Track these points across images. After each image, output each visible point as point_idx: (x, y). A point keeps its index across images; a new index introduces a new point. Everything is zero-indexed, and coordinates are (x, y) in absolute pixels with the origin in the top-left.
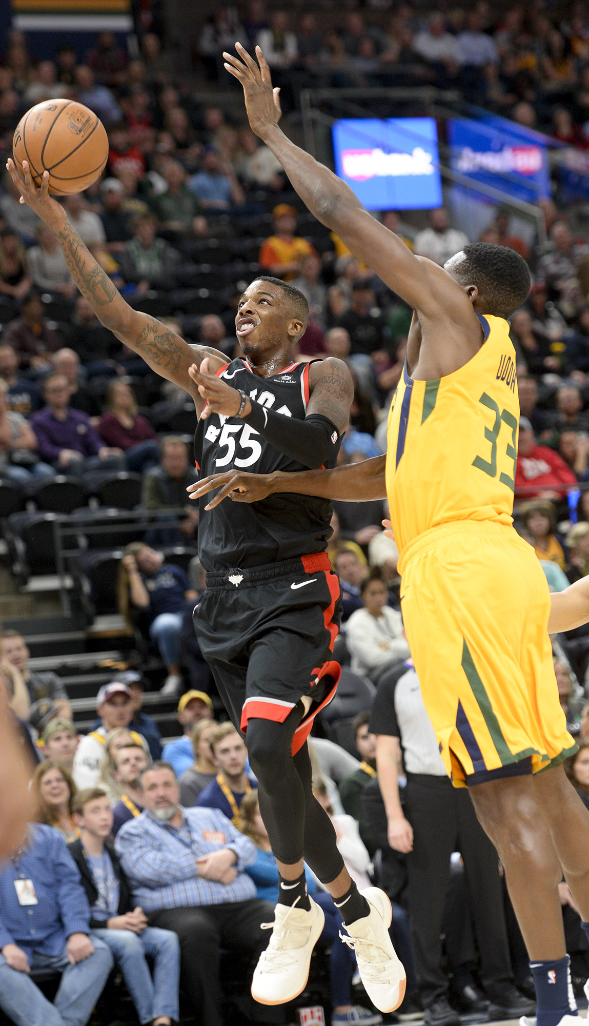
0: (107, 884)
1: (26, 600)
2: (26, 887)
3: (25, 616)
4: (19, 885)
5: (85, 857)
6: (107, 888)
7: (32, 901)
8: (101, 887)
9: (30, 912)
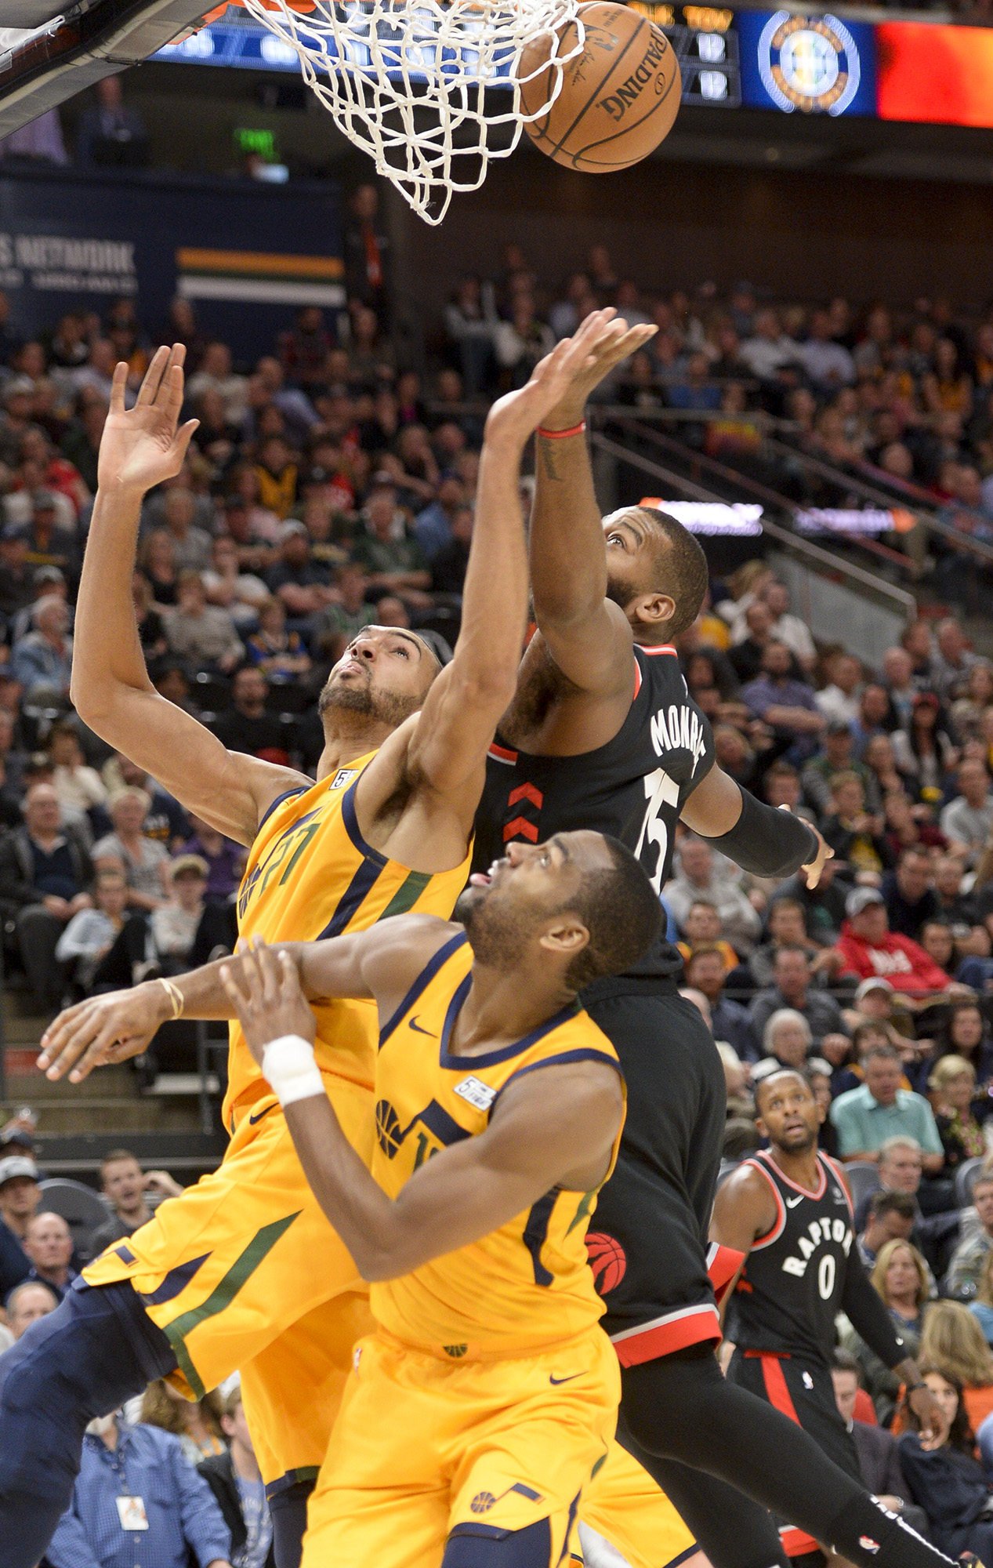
0: (262, 1523)
1: (152, 1106)
2: (133, 1507)
3: (148, 1130)
4: (123, 1504)
5: (234, 1476)
6: (260, 1528)
7: (141, 1524)
8: (251, 1523)
9: (137, 1540)
